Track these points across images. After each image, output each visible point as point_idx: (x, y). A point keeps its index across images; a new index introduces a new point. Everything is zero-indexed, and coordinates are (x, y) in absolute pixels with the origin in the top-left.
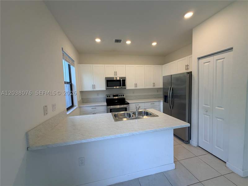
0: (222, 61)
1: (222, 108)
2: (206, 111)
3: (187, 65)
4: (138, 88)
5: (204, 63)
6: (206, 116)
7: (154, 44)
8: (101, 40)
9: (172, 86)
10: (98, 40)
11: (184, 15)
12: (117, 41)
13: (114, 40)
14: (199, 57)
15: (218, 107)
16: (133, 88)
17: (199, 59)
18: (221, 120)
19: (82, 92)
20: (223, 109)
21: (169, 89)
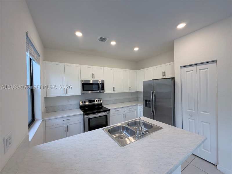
0: (206, 71)
1: (207, 112)
2: (191, 115)
3: (163, 72)
4: (116, 92)
5: (187, 71)
6: (190, 120)
7: (136, 49)
8: (83, 34)
9: (154, 92)
10: (79, 34)
11: (177, 26)
12: (102, 39)
13: (99, 38)
14: (181, 66)
15: (203, 112)
16: (112, 92)
17: (181, 67)
18: (207, 124)
19: (46, 99)
20: (209, 114)
21: (152, 94)
